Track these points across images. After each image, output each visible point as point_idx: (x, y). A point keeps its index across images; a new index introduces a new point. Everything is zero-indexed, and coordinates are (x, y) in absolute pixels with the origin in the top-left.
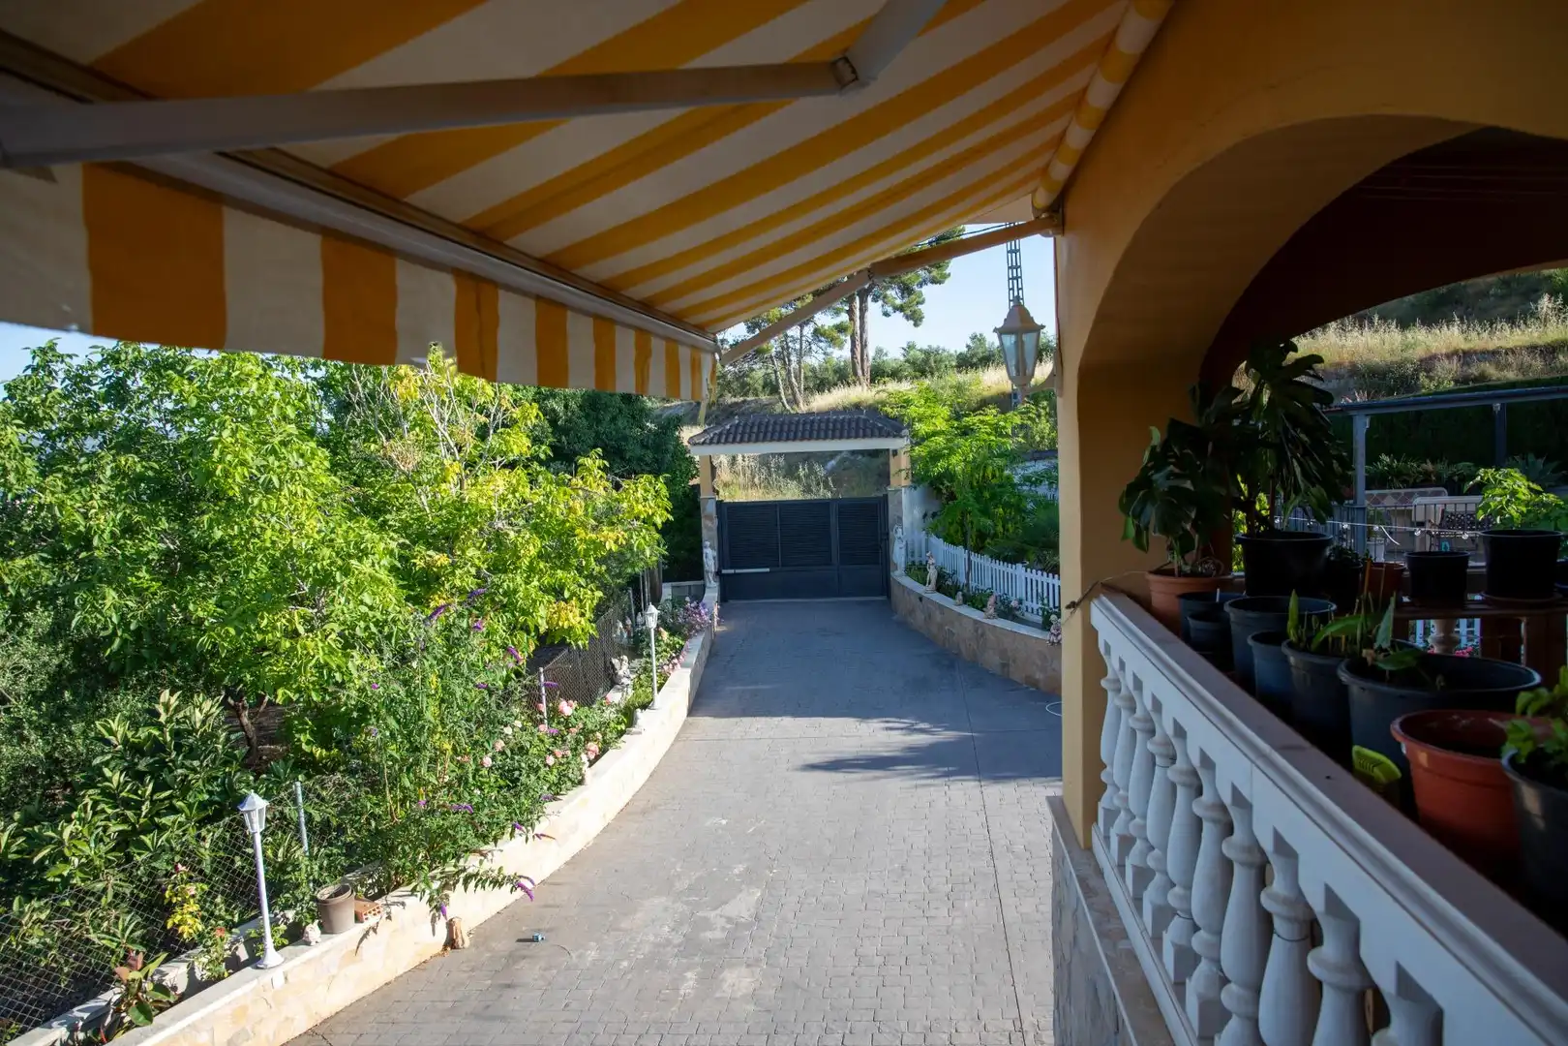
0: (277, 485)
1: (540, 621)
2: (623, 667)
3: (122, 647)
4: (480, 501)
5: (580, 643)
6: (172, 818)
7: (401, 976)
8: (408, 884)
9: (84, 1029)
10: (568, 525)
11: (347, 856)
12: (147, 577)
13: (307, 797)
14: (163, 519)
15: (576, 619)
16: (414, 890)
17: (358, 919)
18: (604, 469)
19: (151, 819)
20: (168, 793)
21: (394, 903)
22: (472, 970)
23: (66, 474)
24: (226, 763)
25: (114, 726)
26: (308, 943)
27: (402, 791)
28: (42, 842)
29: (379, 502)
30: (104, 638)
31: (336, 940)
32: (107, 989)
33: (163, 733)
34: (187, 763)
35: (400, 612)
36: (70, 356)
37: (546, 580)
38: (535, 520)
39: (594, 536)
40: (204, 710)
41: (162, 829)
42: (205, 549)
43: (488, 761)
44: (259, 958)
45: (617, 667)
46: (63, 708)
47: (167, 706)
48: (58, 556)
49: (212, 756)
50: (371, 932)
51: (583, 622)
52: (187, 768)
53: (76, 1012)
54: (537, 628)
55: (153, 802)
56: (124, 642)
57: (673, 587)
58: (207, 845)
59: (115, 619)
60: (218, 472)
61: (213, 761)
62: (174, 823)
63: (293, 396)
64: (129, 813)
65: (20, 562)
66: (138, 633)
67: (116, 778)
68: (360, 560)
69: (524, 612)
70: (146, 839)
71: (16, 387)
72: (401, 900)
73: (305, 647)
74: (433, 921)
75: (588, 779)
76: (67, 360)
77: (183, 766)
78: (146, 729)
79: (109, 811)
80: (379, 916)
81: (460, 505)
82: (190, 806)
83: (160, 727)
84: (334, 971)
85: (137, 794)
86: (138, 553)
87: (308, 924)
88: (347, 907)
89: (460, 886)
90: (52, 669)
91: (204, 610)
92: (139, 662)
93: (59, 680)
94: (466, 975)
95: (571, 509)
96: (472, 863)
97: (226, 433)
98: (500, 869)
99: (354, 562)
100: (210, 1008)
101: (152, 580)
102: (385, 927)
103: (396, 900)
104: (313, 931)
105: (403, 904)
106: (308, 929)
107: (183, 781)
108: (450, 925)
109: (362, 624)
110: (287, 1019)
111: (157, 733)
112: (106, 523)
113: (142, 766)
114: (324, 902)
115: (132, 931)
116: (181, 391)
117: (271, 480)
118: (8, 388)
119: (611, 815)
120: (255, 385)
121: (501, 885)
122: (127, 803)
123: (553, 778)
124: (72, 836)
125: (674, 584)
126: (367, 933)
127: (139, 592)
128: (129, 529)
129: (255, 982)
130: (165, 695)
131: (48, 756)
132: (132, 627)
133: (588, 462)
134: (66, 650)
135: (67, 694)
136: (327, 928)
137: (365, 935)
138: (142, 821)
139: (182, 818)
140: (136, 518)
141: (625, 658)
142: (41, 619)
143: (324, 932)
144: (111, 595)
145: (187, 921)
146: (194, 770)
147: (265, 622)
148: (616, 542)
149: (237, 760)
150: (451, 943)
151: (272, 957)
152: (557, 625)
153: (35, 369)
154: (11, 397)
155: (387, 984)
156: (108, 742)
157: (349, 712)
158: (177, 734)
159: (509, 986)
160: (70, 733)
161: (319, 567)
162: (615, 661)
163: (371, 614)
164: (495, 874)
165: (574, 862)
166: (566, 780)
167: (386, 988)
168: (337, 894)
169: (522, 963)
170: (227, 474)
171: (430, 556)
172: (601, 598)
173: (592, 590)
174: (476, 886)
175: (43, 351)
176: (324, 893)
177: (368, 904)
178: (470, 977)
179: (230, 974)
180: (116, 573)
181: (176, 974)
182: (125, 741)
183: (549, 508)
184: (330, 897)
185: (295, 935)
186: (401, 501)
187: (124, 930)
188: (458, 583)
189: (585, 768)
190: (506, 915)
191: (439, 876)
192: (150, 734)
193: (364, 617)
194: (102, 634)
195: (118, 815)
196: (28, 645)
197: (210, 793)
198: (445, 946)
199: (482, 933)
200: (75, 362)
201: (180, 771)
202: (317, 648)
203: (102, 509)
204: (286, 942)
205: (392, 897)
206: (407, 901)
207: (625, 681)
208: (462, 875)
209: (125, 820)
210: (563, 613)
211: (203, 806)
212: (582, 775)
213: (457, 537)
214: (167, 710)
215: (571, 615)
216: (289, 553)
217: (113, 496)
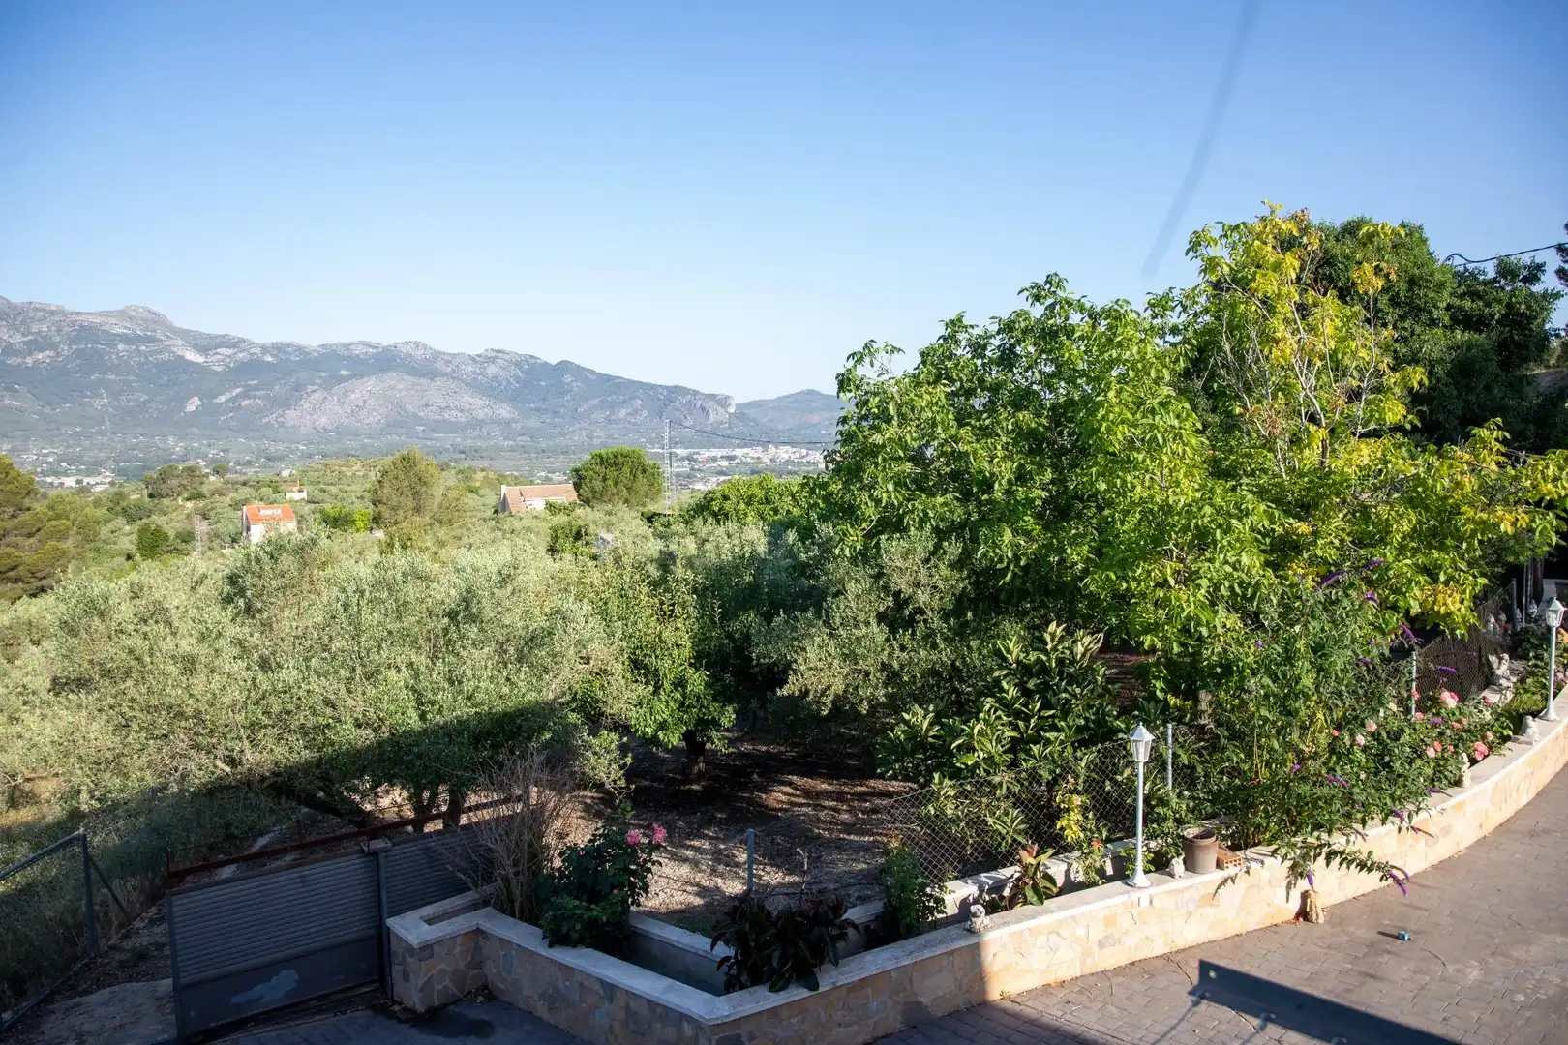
0: (1161, 441)
1: (1412, 602)
2: (1503, 667)
3: (1012, 580)
4: (1346, 470)
5: (1457, 632)
6: (1055, 734)
7: (1252, 932)
8: (1269, 845)
9: (989, 892)
10: (1451, 501)
11: (1213, 803)
12: (1032, 520)
13: (1176, 740)
14: (1049, 470)
15: (1455, 605)
16: (1275, 852)
17: (1219, 865)
18: (1504, 442)
19: (1037, 731)
20: (1051, 712)
21: (1253, 860)
22: (1329, 947)
23: (973, 427)
24: (1100, 696)
25: (1011, 646)
26: (1172, 875)
27: (1269, 752)
28: (955, 733)
29: (1230, 466)
30: (1000, 570)
31: (1198, 879)
32: (1004, 866)
33: (1050, 660)
34: (1069, 689)
35: (1264, 576)
36: (972, 327)
37: (1421, 560)
38: (1412, 494)
39: (1484, 516)
40: (1085, 643)
41: (1048, 742)
42: (1081, 500)
43: (1361, 740)
44: (1128, 876)
45: (1495, 665)
46: (966, 624)
47: (1053, 635)
48: (966, 496)
49: (1091, 687)
50: (1229, 881)
51: (1463, 609)
52: (1070, 693)
53: (983, 876)
54: (1408, 611)
55: (1040, 718)
56: (1015, 574)
57: (1557, 584)
58: (1083, 765)
59: (1010, 555)
60: (1103, 429)
61: (1092, 691)
62: (1056, 739)
63: (1168, 359)
64: (1021, 724)
65: (940, 500)
66: (1026, 568)
67: (1012, 692)
68: (1240, 519)
69: (1396, 591)
70: (1035, 749)
71: (928, 354)
72: (1261, 858)
73: (1178, 599)
74: (1289, 887)
75: (1466, 781)
76: (970, 330)
77: (1066, 690)
78: (1035, 653)
79: (1004, 718)
80: (1238, 868)
81: (1322, 473)
82: (1069, 726)
83: (1047, 653)
84: (1192, 907)
85: (1027, 708)
86: (1027, 499)
87: (1173, 857)
88: (1211, 850)
89: (1322, 860)
90: (957, 592)
91: (1078, 555)
92: (1024, 594)
93: (961, 602)
94: (1323, 951)
95: (1458, 484)
96: (1338, 841)
97: (1111, 394)
98: (1370, 853)
99: (1234, 521)
100: (1086, 908)
101: (1035, 524)
102: (1243, 881)
103: (1256, 856)
104: (1178, 865)
105: (1262, 862)
106: (1174, 861)
107: (1064, 705)
108: (1305, 896)
109: (1227, 584)
110: (1147, 937)
111: (1045, 658)
112: (1006, 470)
113: (1031, 685)
114: (1191, 841)
115: (1019, 824)
116: (1070, 355)
117: (1156, 437)
118: (922, 354)
119: (1488, 828)
120: (1135, 350)
121: (1370, 870)
122: (1018, 714)
123: (1429, 771)
124: (980, 734)
125: (1559, 580)
126: (1226, 881)
127: (1027, 533)
128: (1022, 477)
129: (1125, 897)
130: (1052, 627)
131: (953, 664)
132: (1022, 563)
133: (1484, 433)
134: (969, 577)
135: (969, 614)
136: (1191, 866)
137: (1224, 883)
138: (1029, 732)
139: (1062, 737)
140: (1029, 468)
141: (1506, 656)
142: (953, 549)
143: (1186, 869)
144: (1008, 535)
145: (1071, 826)
146: (1075, 696)
147: (1140, 571)
148: (1514, 524)
149: (1110, 694)
150: (1303, 914)
151: (1140, 878)
152: (1432, 608)
153: (945, 339)
154: (924, 362)
155: (1238, 935)
156: (1005, 659)
157: (1212, 667)
158: (1060, 662)
159: (1372, 977)
160: (968, 647)
161: (1200, 523)
162: (1493, 659)
163: (1236, 574)
164: (1364, 857)
165: (1443, 867)
166: (1445, 779)
167: (1237, 939)
168: (1202, 836)
169: (1387, 957)
170: (1109, 430)
171: (1290, 524)
172: (1485, 586)
173: (1475, 576)
174: (1341, 864)
175: (952, 322)
176: (1191, 832)
177: (1230, 854)
178: (1325, 954)
179: (1103, 883)
180: (1009, 514)
181: (1057, 869)
182: (1018, 662)
183: (1430, 481)
184: (1196, 837)
185: (1160, 863)
186: (1253, 466)
187: (1013, 822)
188: (1319, 553)
189: (1465, 768)
190: (1365, 903)
191: (1299, 844)
192: (1038, 658)
193: (1228, 576)
194: (999, 566)
195: (1010, 722)
196: (944, 571)
197: (1086, 719)
198: (1297, 916)
199: (1340, 913)
200: (975, 332)
201: (1064, 695)
202: (1189, 601)
203: (1004, 458)
204: (1153, 868)
205: (1251, 852)
206: (1268, 861)
207: (1503, 682)
208: (1326, 849)
209: (1016, 728)
210: (1440, 597)
211: (1080, 729)
212: (1461, 777)
213: (1317, 506)
214: (1052, 640)
215: (1449, 600)
216: (1167, 509)
217: (1010, 447)
